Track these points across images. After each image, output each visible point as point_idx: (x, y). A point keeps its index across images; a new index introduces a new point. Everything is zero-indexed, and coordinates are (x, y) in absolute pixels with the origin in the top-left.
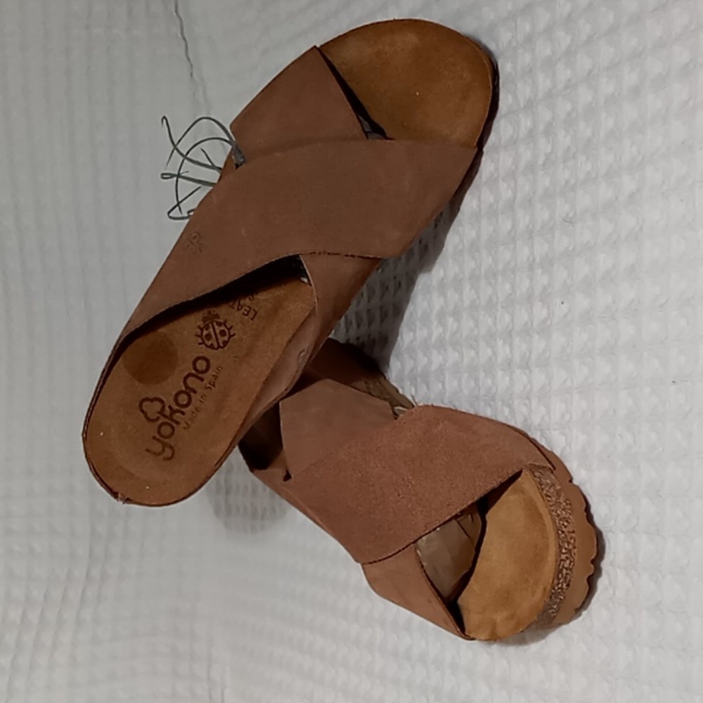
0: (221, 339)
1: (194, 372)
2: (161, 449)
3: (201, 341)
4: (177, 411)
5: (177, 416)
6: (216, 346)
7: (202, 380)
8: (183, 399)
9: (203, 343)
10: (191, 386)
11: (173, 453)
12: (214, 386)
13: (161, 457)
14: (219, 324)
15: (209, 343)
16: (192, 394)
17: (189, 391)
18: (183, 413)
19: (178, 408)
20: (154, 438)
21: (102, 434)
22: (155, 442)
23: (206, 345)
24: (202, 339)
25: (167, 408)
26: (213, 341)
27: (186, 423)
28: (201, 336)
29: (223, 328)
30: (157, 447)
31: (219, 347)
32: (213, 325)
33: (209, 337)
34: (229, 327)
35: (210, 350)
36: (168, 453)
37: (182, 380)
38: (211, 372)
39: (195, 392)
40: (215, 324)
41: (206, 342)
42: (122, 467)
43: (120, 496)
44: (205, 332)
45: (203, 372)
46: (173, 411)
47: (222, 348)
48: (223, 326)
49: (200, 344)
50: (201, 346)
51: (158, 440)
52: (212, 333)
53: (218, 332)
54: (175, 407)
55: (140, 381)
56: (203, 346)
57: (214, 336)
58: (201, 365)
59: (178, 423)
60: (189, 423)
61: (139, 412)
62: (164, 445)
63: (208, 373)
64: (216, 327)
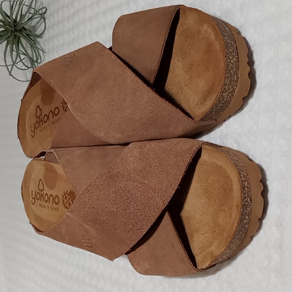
4: (42, 121)
5: (41, 123)
6: (65, 109)
7: (53, 117)
8: (46, 119)
10: (50, 116)
11: (34, 136)
12: (54, 124)
13: (31, 133)
15: (64, 105)
16: (48, 120)
17: (48, 118)
18: (43, 124)
20: (34, 124)
21: (27, 106)
25: (41, 117)
30: (33, 129)
35: (62, 108)
36: (33, 134)
37: (49, 111)
38: (57, 118)
43: (19, 134)
45: (55, 115)
49: (62, 103)
51: (34, 126)
54: (43, 119)
58: (57, 112)
59: (40, 126)
60: (42, 130)
61: (35, 109)
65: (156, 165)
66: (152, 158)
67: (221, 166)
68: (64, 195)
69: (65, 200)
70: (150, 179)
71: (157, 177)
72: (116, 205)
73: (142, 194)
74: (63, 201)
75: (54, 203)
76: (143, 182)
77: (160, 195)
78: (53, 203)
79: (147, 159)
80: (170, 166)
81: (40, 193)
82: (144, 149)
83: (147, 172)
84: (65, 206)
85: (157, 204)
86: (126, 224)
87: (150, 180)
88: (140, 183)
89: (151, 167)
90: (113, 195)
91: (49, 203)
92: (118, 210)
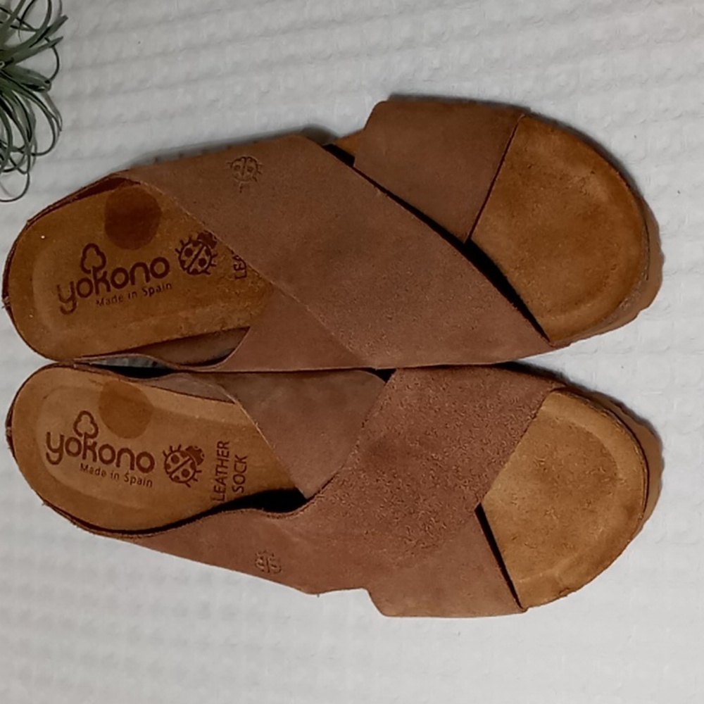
0: (196, 266)
1: (149, 266)
2: (67, 298)
3: (180, 250)
4: (107, 283)
5: (102, 286)
6: (186, 266)
7: (148, 279)
8: (120, 278)
9: (180, 253)
10: (136, 274)
11: (72, 311)
12: (151, 294)
13: (60, 303)
14: (208, 252)
15: (184, 258)
16: (130, 282)
17: (130, 277)
18: (109, 289)
19: (110, 281)
20: (72, 283)
21: (43, 237)
22: (69, 287)
23: (180, 258)
24: (182, 249)
25: (102, 272)
26: (188, 260)
27: (102, 300)
28: (184, 245)
29: (207, 258)
30: (66, 293)
31: (188, 269)
32: (202, 248)
33: (189, 253)
34: (212, 262)
35: (179, 263)
36: (68, 307)
37: (134, 263)
38: (160, 282)
39: (133, 283)
40: (205, 248)
41: (183, 254)
42: (31, 280)
43: (7, 298)
44: (190, 246)
45: (155, 275)
46: (103, 279)
47: (188, 272)
48: (209, 257)
49: (177, 250)
50: (176, 253)
51: (72, 288)
52: (195, 253)
53: (200, 257)
54: (108, 278)
55: (107, 228)
56: (178, 255)
57: (193, 256)
58: (160, 268)
59: (97, 292)
60: (105, 301)
61: (82, 251)
62: (72, 298)
63: (158, 280)
64: (203, 252)
65: (457, 425)
66: (447, 409)
67: (588, 432)
68: (170, 454)
69: (171, 464)
70: (445, 450)
71: (460, 448)
72: (393, 507)
73: (435, 481)
74: (167, 466)
75: (136, 467)
76: (432, 457)
77: (469, 481)
78: (132, 468)
79: (436, 411)
80: (488, 428)
81: (82, 443)
82: (426, 390)
83: (437, 437)
84: (173, 476)
85: (464, 498)
86: (405, 539)
87: (445, 452)
88: (428, 459)
89: (447, 427)
90: (387, 488)
91: (118, 465)
92: (396, 515)
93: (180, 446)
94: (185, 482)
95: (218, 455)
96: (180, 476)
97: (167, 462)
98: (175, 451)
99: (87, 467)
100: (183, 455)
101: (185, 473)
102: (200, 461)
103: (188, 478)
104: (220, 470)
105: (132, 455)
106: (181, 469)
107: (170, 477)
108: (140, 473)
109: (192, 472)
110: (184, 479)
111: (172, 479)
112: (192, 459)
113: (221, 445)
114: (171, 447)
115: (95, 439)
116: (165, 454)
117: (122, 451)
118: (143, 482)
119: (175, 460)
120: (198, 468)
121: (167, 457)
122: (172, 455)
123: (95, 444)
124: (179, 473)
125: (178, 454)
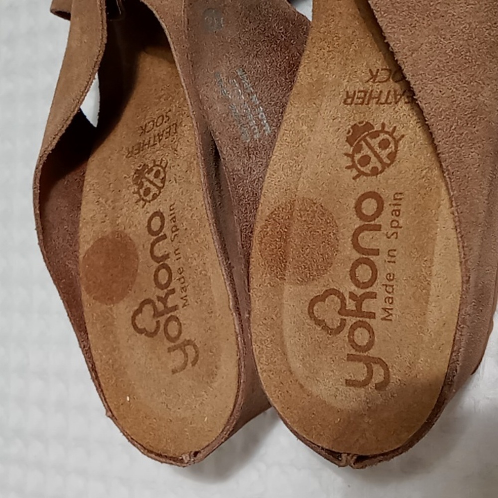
93: (347, 155)
94: (396, 143)
95: (362, 103)
96: (388, 151)
97: (368, 172)
98: (353, 161)
99: (385, 309)
100: (358, 149)
101: (384, 144)
102: (369, 126)
103: (390, 139)
104: (383, 100)
105: (361, 229)
106: (378, 150)
107: (389, 165)
108: (384, 214)
109: (383, 136)
110: (392, 145)
111: (392, 162)
112: (365, 136)
113: (349, 101)
114: (348, 168)
115: (347, 296)
116: (358, 176)
117: (356, 246)
118: (396, 208)
119: (365, 160)
120: (377, 127)
121: (361, 173)
122: (359, 167)
123: (352, 295)
124: (384, 154)
125: (358, 157)
